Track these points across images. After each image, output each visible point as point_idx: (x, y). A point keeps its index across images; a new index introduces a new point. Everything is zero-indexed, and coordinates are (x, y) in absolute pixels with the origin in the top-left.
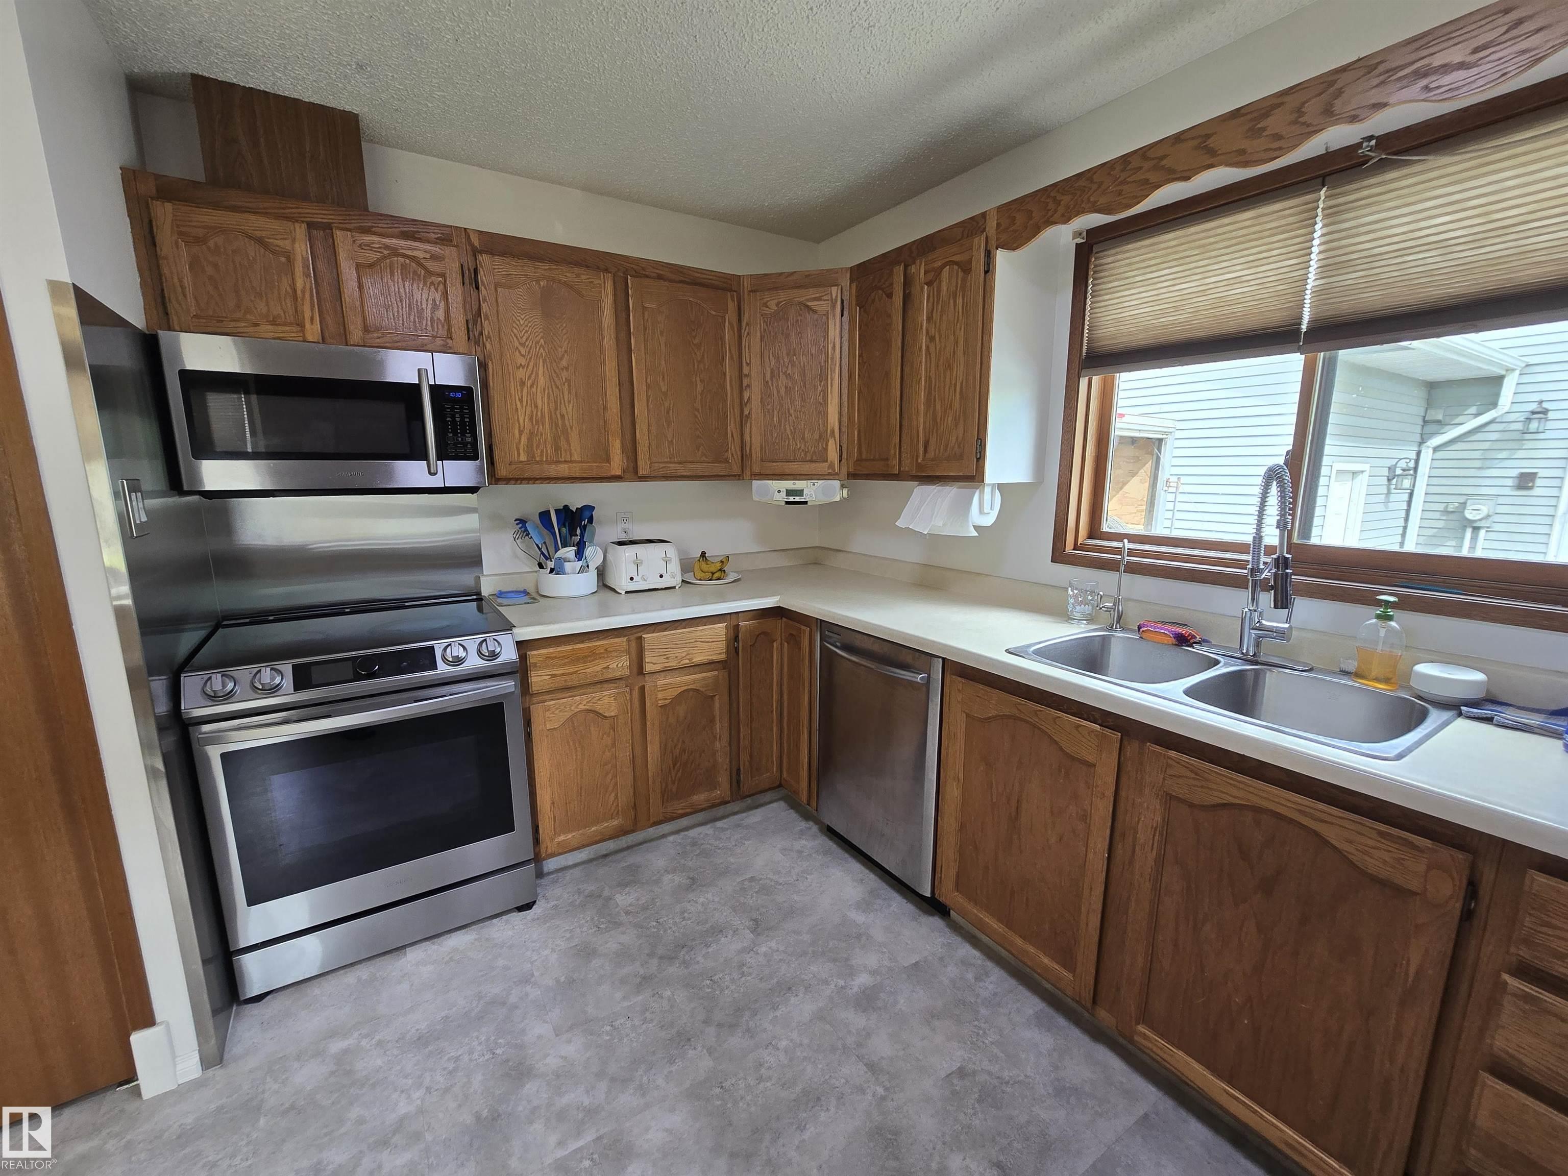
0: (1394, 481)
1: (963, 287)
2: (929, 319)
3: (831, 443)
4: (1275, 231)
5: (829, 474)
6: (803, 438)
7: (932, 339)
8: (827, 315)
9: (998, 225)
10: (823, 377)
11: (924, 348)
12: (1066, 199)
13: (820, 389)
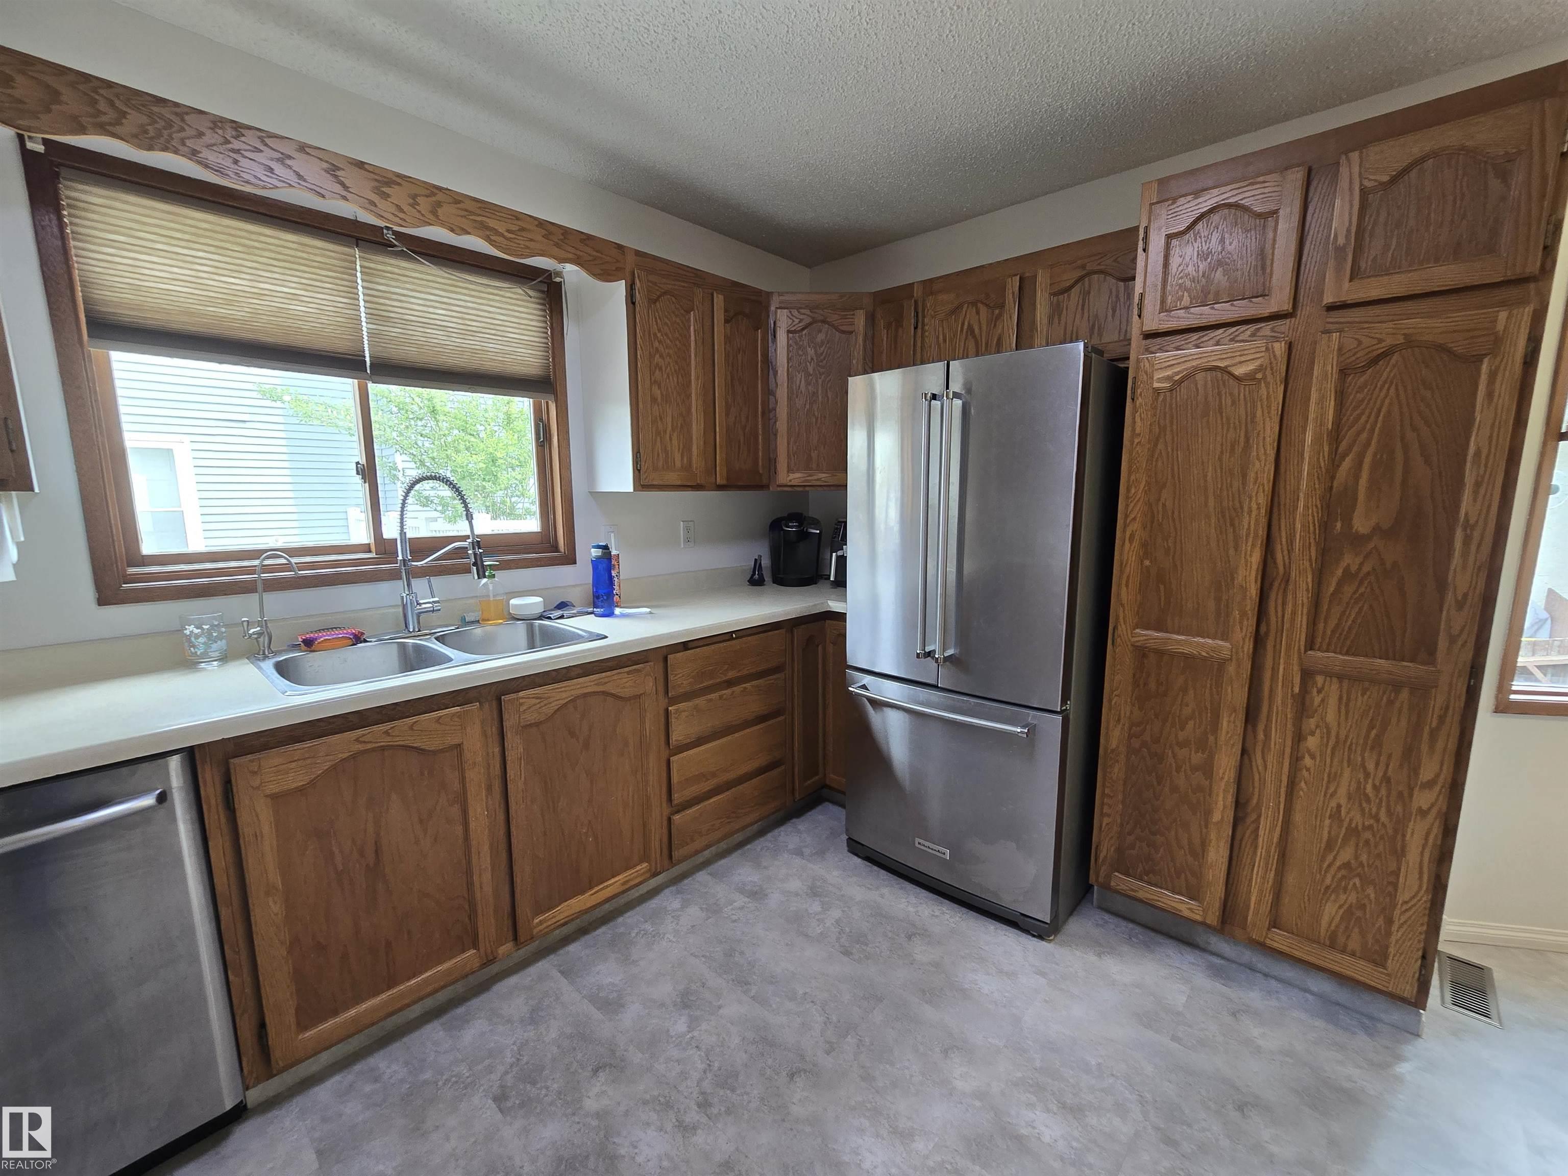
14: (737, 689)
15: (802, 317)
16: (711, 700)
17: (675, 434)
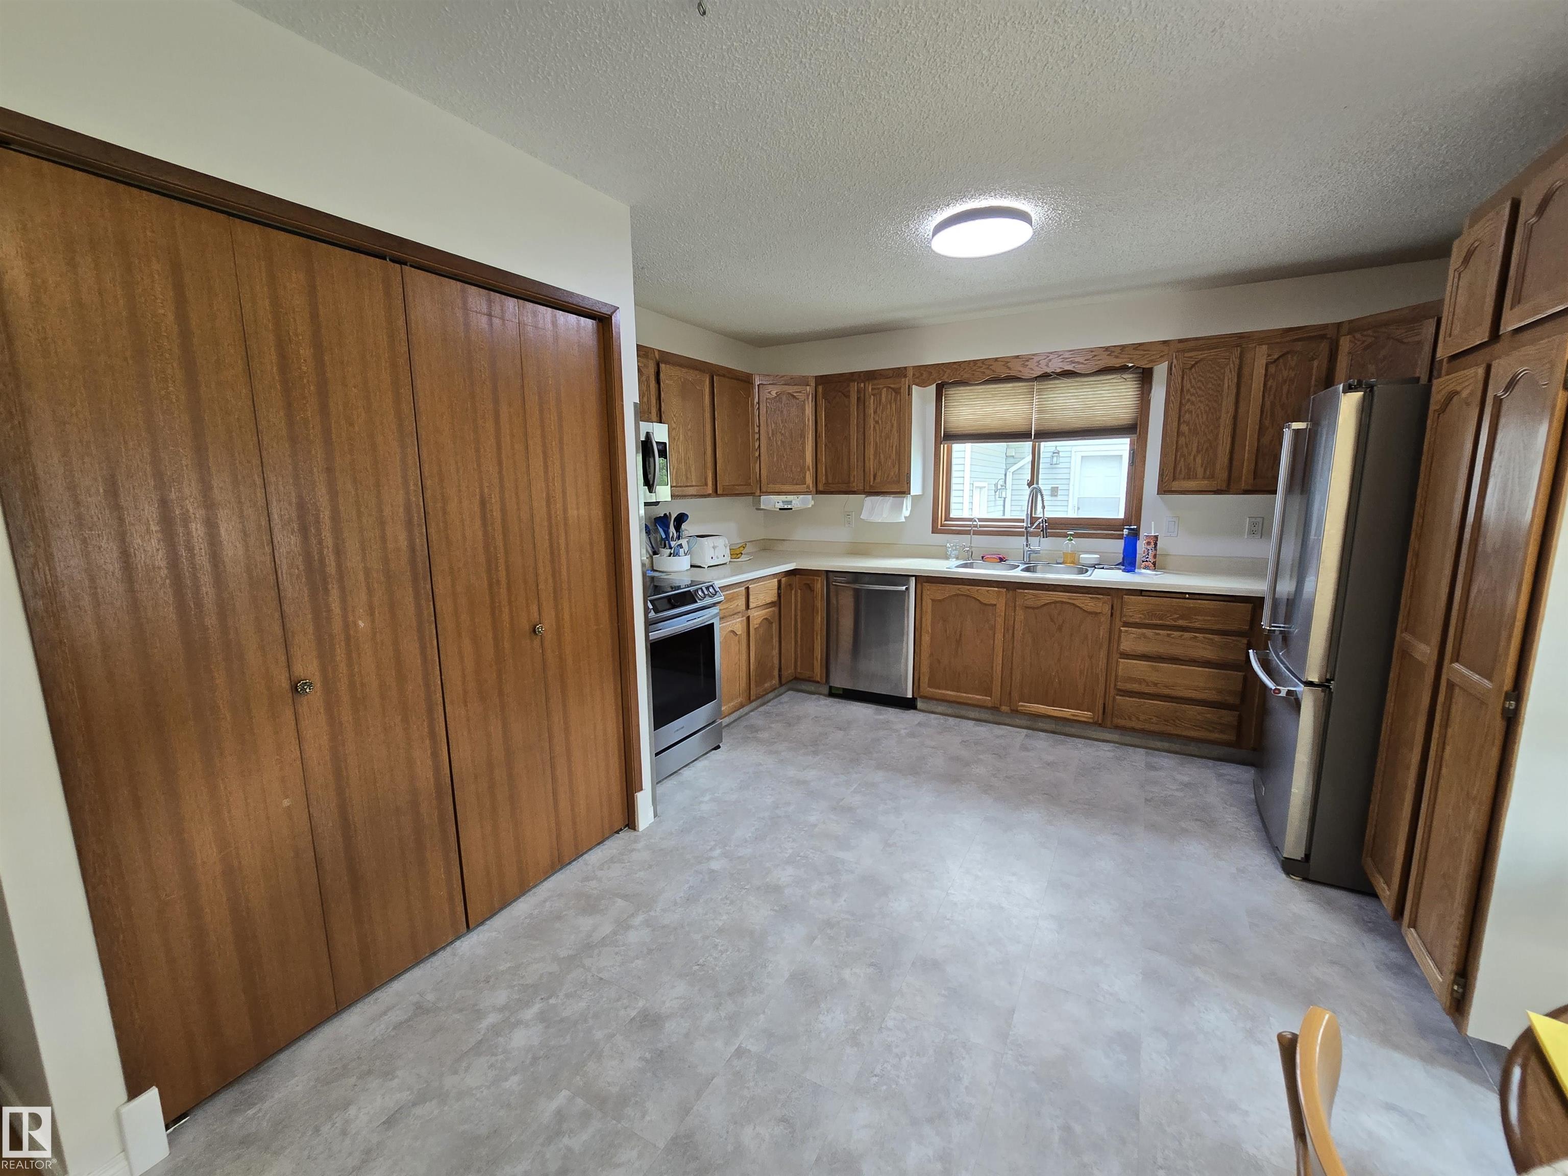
0: (997, 493)
1: (895, 400)
2: (875, 412)
3: (808, 473)
4: (1021, 394)
5: (807, 492)
6: (792, 471)
7: (877, 422)
8: (804, 401)
9: (914, 375)
10: (803, 436)
11: (872, 426)
12: (948, 371)
13: (800, 442)
14: (1187, 635)
15: (1364, 339)
16: (1159, 634)
17: (1200, 456)
